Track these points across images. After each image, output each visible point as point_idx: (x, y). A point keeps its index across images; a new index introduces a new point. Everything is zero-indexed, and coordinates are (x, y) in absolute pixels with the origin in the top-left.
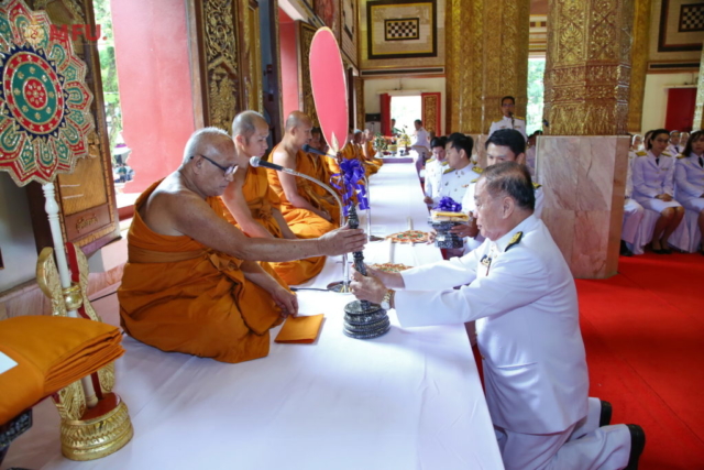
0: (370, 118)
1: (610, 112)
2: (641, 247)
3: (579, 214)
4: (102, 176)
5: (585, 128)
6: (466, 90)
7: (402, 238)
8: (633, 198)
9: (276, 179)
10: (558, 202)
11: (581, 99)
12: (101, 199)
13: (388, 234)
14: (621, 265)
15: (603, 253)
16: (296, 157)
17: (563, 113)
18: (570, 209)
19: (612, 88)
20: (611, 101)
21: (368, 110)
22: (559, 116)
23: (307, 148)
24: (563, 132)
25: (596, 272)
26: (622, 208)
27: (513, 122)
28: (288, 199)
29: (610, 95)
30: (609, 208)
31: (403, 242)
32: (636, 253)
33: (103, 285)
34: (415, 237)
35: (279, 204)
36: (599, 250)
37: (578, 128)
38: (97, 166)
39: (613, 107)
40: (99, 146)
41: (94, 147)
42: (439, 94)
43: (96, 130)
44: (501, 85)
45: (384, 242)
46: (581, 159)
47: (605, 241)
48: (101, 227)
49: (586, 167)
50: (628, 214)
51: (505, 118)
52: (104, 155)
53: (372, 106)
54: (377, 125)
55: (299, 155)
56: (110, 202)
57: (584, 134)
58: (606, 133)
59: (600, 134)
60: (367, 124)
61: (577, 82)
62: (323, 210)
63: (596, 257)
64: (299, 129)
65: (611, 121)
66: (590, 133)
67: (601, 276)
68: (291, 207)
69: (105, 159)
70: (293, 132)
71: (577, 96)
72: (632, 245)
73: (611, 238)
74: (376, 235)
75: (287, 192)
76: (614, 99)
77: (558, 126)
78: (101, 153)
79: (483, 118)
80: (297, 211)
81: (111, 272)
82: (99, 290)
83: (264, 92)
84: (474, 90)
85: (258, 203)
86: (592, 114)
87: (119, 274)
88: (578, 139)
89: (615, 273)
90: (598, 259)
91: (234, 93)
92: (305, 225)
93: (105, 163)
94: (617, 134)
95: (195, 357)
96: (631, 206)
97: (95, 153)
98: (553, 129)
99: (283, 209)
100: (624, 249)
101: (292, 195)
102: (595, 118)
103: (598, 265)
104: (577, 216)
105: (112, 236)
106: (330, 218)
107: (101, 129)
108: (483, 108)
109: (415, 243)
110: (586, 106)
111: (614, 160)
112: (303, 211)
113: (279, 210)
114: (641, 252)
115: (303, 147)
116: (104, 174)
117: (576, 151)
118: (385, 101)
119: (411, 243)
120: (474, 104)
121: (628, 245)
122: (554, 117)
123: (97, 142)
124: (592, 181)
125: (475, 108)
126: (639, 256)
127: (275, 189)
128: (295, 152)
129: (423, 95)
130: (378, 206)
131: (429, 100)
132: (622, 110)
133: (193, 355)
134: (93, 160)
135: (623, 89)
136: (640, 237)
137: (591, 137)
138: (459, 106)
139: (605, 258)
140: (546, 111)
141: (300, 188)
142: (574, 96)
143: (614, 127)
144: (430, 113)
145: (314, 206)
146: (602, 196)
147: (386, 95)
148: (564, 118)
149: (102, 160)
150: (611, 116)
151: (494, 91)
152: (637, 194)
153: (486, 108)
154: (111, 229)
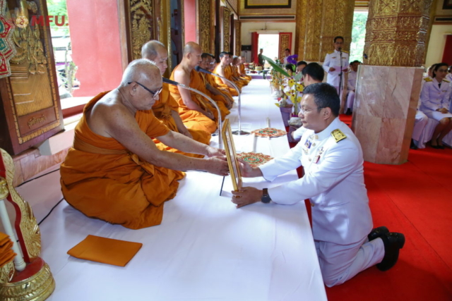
0: (244, 48)
1: (412, 50)
2: (424, 144)
3: (384, 120)
4: (49, 88)
5: (393, 61)
6: (309, 31)
7: (262, 133)
8: (421, 110)
9: (177, 89)
10: (371, 112)
11: (392, 40)
12: (48, 103)
13: (253, 130)
14: (410, 156)
15: (399, 147)
16: (191, 75)
17: (378, 50)
18: (378, 116)
19: (415, 33)
20: (413, 43)
21: (243, 44)
22: (376, 52)
23: (199, 68)
24: (377, 63)
25: (393, 160)
26: (415, 117)
27: (341, 54)
28: (184, 103)
29: (413, 39)
30: (406, 117)
31: (263, 136)
32: (420, 147)
33: (52, 164)
34: (271, 133)
35: (178, 107)
36: (396, 145)
37: (388, 60)
38: (46, 79)
39: (415, 46)
40: (47, 65)
41: (42, 66)
42: (291, 34)
43: (44, 53)
44: (334, 29)
45: (250, 136)
46: (389, 83)
47: (401, 139)
48: (49, 124)
49: (392, 88)
50: (417, 121)
51: (335, 51)
52: (51, 72)
53: (246, 40)
54: (249, 53)
55: (192, 73)
56: (56, 106)
57: (392, 65)
58: (408, 65)
59: (404, 65)
60: (242, 53)
61: (391, 28)
62: (209, 111)
63: (394, 150)
64: (193, 54)
65: (412, 57)
66: (396, 64)
67: (396, 163)
68: (187, 109)
69: (51, 74)
70: (188, 57)
71: (389, 38)
72: (418, 142)
73: (405, 137)
74: (244, 130)
75: (184, 98)
76: (415, 41)
77: (374, 59)
78: (48, 70)
79: (320, 51)
80: (191, 112)
81: (58, 154)
82: (49, 167)
83: (171, 29)
84: (315, 31)
85: (161, 107)
86: (399, 51)
87: (64, 157)
88: (388, 68)
89: (405, 161)
90: (395, 151)
91: (149, 28)
92: (195, 122)
93: (52, 78)
94: (415, 66)
95: (108, 224)
96: (420, 115)
97: (43, 71)
98: (370, 61)
99: (181, 110)
100: (413, 145)
101: (187, 100)
102: (401, 54)
103: (395, 155)
104: (383, 121)
105: (57, 130)
106: (213, 117)
107: (48, 53)
108: (321, 44)
109: (271, 137)
110: (395, 45)
111: (412, 84)
112: (194, 112)
113: (177, 112)
114: (424, 146)
115: (196, 67)
116: (51, 86)
117: (385, 77)
118: (255, 37)
119: (268, 137)
120: (314, 41)
121: (415, 142)
122: (372, 52)
123: (45, 62)
124: (395, 98)
125: (315, 44)
126: (422, 150)
127: (174, 96)
128: (190, 70)
129: (280, 34)
130: (245, 108)
131: (284, 37)
132: (420, 49)
133: (107, 222)
134: (42, 75)
135: (423, 34)
136: (424, 137)
137: (397, 67)
138: (304, 42)
139: (400, 151)
140: (366, 48)
141: (193, 96)
142: (387, 38)
143: (414, 61)
144: (284, 46)
145: (202, 109)
146: (401, 109)
147: (256, 33)
148: (379, 53)
149: (49, 76)
150: (412, 53)
151: (329, 32)
152: (423, 108)
153: (323, 45)
154: (57, 125)
